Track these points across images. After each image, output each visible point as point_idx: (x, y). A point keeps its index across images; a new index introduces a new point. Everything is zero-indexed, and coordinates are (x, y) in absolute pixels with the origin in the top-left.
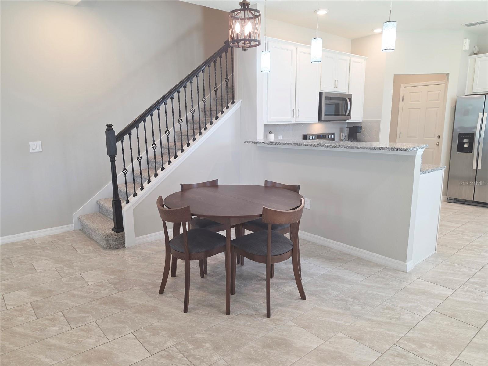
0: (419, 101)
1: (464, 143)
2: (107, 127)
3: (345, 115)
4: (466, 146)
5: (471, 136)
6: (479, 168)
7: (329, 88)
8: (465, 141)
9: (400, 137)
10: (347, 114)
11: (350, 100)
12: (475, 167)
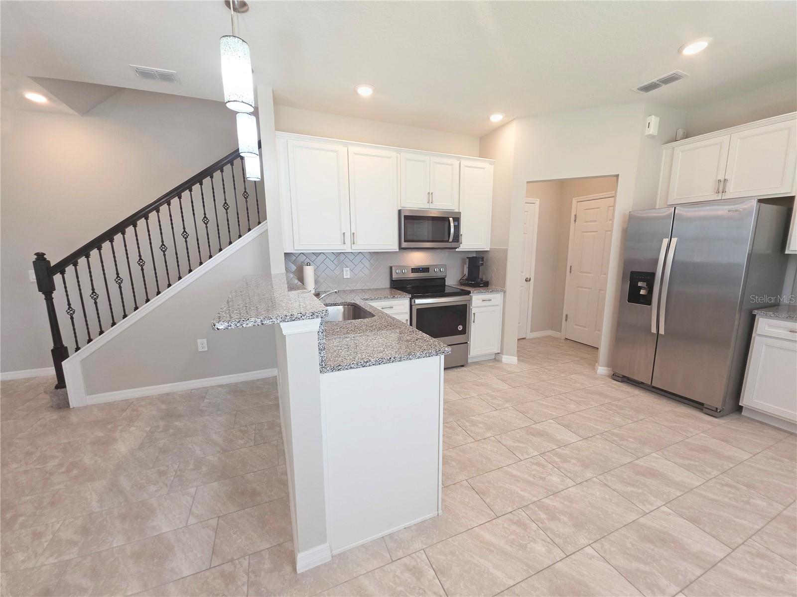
0: (595, 221)
1: (640, 288)
2: (36, 257)
3: (448, 241)
4: (642, 292)
5: (649, 278)
6: (662, 332)
7: (416, 203)
8: (640, 284)
9: (570, 272)
10: (451, 240)
11: (457, 220)
12: (654, 330)
